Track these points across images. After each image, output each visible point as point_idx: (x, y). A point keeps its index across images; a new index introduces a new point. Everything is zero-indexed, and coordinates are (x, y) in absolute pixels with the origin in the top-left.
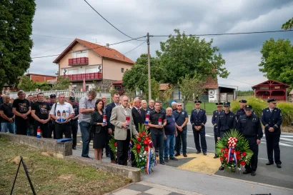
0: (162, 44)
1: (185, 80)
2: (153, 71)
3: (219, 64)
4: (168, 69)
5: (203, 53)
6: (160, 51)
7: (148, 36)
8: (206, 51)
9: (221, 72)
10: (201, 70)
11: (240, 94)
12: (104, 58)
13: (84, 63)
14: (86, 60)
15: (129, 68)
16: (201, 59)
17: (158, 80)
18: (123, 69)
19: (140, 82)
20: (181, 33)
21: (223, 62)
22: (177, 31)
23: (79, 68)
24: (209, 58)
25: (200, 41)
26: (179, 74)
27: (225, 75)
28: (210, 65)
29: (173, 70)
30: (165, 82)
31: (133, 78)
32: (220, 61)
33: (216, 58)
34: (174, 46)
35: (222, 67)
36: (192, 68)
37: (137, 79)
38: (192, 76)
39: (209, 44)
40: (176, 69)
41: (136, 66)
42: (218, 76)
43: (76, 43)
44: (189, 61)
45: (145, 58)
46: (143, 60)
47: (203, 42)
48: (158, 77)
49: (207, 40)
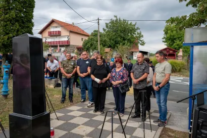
0: (107, 24)
1: (120, 46)
2: (101, 41)
3: (140, 37)
4: (110, 39)
5: (131, 31)
6: (105, 28)
7: (98, 20)
8: (132, 30)
9: (140, 42)
10: (129, 40)
11: (151, 55)
12: (71, 32)
13: (58, 34)
14: (59, 32)
15: (87, 38)
16: (129, 34)
17: (104, 46)
18: (82, 39)
19: (93, 47)
20: (118, 18)
21: (142, 36)
22: (116, 16)
23: (55, 37)
24: (134, 33)
25: (129, 23)
26: (117, 43)
27: (143, 44)
28: (134, 38)
29: (113, 40)
30: (108, 47)
31: (89, 45)
32: (140, 36)
33: (138, 33)
34: (114, 26)
35: (142, 39)
36: (124, 39)
37: (91, 45)
38: (124, 44)
39: (134, 25)
40: (115, 40)
41: (91, 37)
42: (139, 44)
43: (53, 21)
44: (122, 35)
45: (96, 33)
46: (95, 34)
47: (131, 24)
48: (104, 44)
49: (133, 23)
